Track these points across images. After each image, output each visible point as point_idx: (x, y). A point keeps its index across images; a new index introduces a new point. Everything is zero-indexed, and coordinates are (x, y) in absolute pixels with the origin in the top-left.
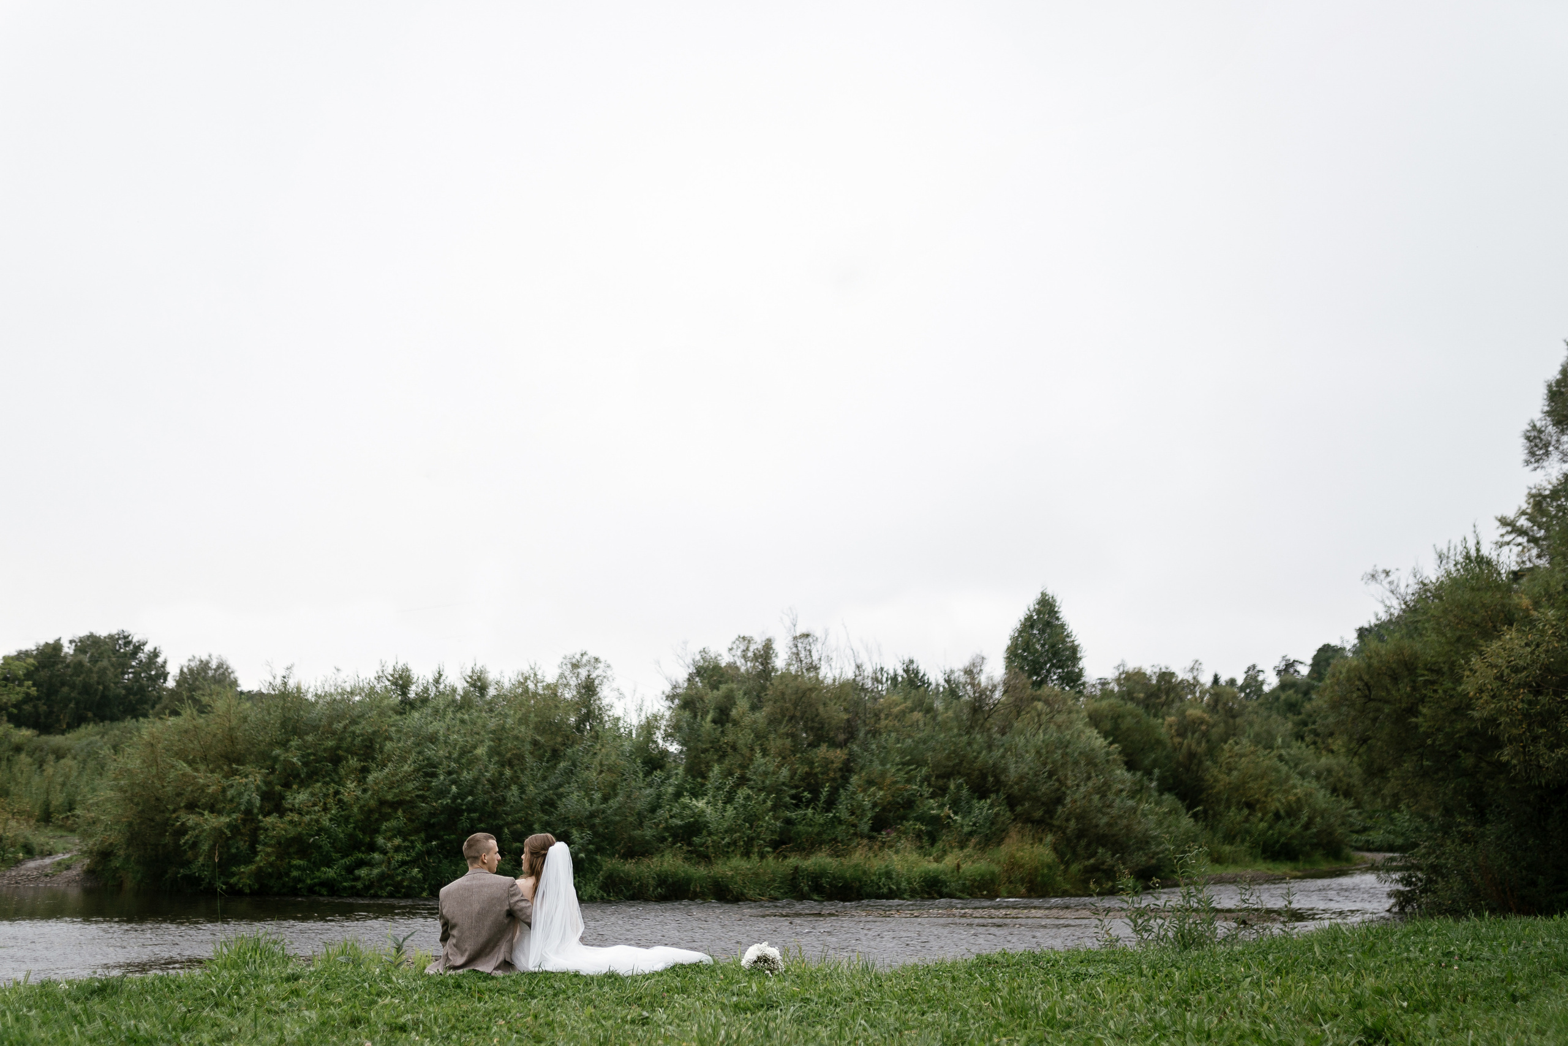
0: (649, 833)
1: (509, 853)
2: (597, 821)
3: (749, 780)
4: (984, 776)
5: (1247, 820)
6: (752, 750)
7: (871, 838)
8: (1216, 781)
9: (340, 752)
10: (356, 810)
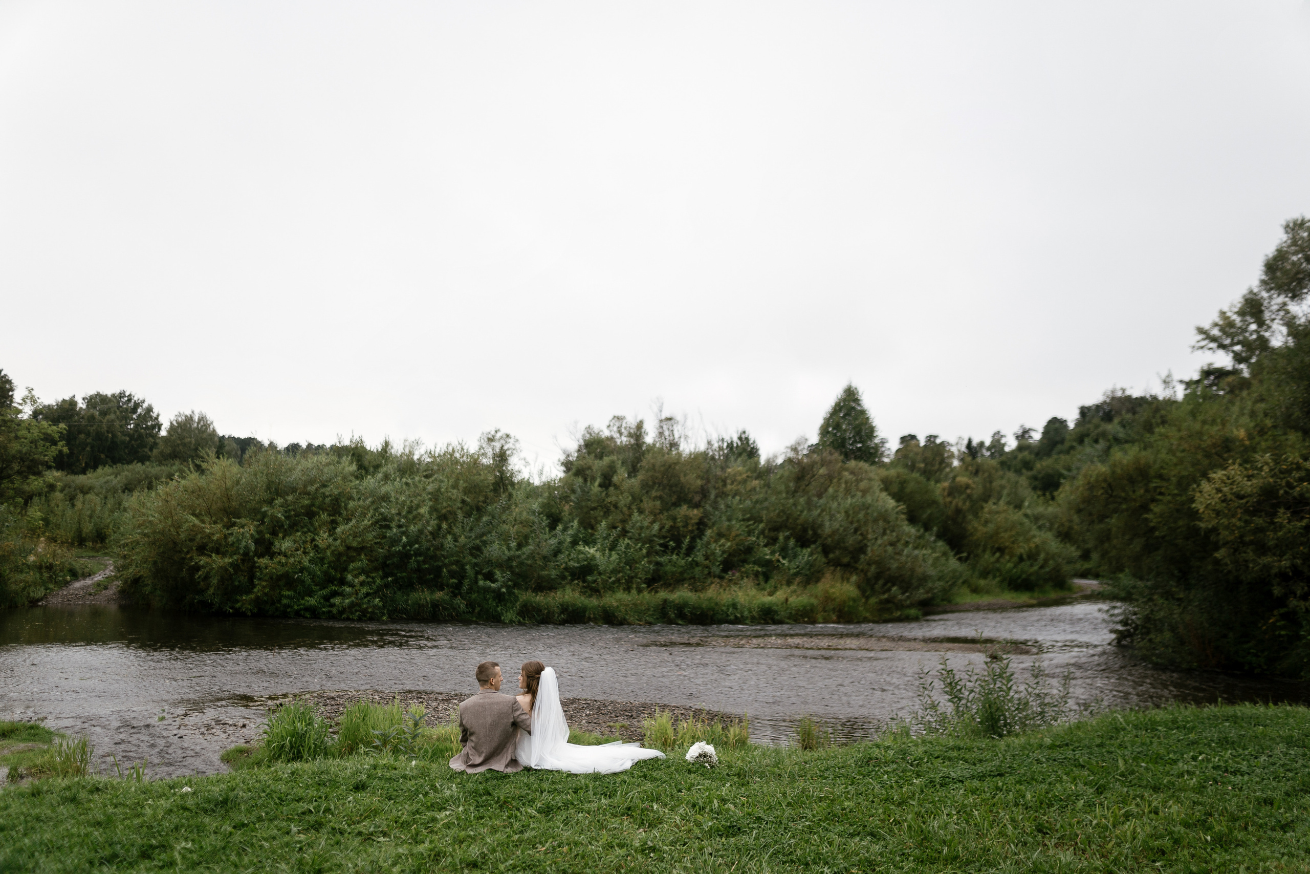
0: (554, 573)
1: (447, 586)
2: (514, 564)
3: (628, 532)
4: (805, 530)
5: (998, 561)
6: (629, 508)
7: (721, 578)
8: (976, 530)
9: (314, 509)
10: (328, 553)
